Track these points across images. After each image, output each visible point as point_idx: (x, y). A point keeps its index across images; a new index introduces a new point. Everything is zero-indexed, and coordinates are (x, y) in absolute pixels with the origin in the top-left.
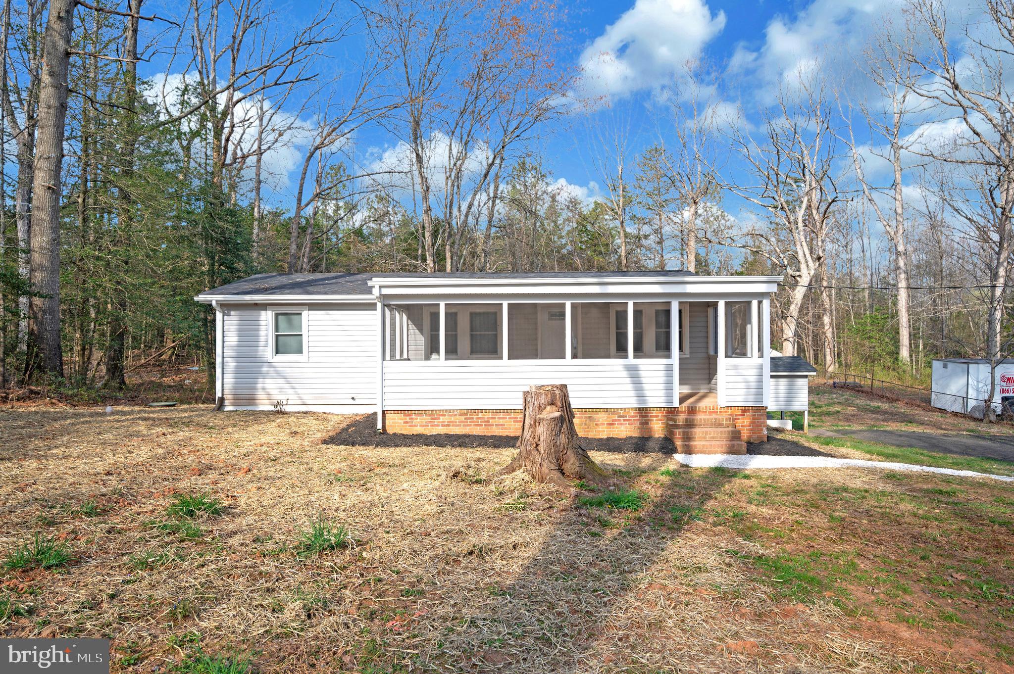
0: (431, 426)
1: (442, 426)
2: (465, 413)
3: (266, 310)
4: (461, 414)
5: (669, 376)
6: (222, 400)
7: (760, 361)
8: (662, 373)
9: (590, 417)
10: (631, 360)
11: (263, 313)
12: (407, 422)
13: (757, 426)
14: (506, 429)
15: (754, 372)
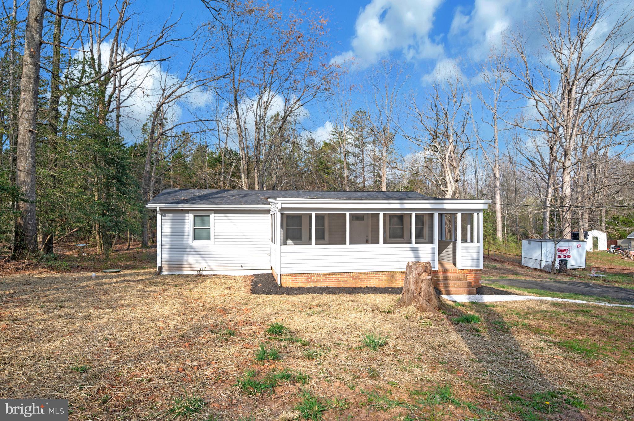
0: (307, 282)
1: (313, 282)
2: (325, 274)
3: (188, 213)
4: (323, 276)
5: (434, 253)
6: (161, 268)
7: (478, 245)
8: (430, 252)
9: (392, 276)
10: (414, 245)
11: (187, 215)
12: (293, 281)
13: (477, 279)
14: (348, 283)
15: (475, 251)
